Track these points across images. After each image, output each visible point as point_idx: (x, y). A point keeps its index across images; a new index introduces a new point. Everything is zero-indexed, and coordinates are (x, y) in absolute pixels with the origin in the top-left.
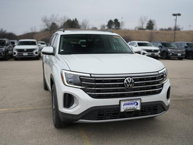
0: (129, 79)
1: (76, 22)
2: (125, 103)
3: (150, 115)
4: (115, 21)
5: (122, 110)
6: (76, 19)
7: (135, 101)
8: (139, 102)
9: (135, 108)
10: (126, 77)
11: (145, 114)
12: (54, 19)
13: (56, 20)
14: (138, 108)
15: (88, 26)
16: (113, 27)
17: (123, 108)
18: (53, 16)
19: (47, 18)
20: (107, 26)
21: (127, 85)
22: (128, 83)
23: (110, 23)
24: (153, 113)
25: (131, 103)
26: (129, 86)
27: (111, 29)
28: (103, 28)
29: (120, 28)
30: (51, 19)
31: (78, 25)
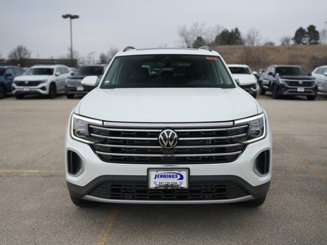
0: (168, 133)
1: (237, 35)
2: (157, 174)
3: (210, 199)
4: (308, 29)
5: (152, 185)
6: (237, 30)
7: (178, 172)
8: (184, 174)
9: (178, 183)
10: (163, 129)
11: (201, 197)
12: (197, 30)
13: (201, 32)
14: (184, 184)
15: (258, 40)
16: (306, 40)
17: (155, 183)
18: (196, 25)
19: (186, 30)
20: (292, 39)
21: (164, 142)
22: (165, 139)
23: (300, 33)
24: (217, 197)
25: (168, 174)
26: (168, 145)
27: (301, 45)
28: (285, 43)
29: (318, 41)
30: (194, 30)
31: (241, 40)
